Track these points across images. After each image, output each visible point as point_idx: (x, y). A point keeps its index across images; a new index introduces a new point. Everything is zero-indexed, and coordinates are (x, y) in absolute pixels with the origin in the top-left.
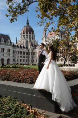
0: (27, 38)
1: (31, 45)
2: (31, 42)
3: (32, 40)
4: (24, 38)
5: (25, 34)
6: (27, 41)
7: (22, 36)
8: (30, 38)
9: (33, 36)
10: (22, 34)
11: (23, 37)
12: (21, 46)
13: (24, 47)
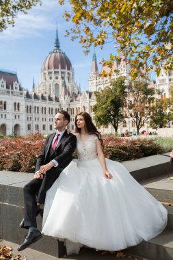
0: (57, 78)
1: (66, 94)
2: (65, 86)
3: (67, 82)
4: (51, 78)
5: (52, 70)
6: (57, 85)
7: (45, 74)
8: (63, 78)
9: (69, 74)
10: (45, 69)
11: (47, 77)
12: (44, 95)
13: (50, 99)
